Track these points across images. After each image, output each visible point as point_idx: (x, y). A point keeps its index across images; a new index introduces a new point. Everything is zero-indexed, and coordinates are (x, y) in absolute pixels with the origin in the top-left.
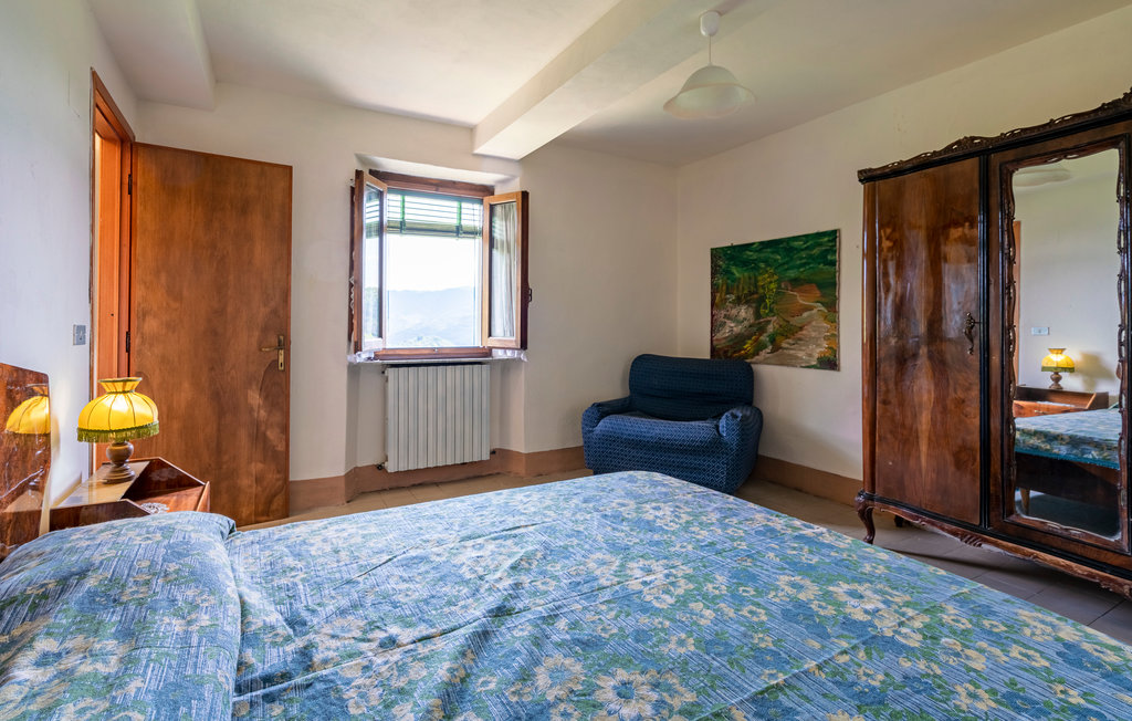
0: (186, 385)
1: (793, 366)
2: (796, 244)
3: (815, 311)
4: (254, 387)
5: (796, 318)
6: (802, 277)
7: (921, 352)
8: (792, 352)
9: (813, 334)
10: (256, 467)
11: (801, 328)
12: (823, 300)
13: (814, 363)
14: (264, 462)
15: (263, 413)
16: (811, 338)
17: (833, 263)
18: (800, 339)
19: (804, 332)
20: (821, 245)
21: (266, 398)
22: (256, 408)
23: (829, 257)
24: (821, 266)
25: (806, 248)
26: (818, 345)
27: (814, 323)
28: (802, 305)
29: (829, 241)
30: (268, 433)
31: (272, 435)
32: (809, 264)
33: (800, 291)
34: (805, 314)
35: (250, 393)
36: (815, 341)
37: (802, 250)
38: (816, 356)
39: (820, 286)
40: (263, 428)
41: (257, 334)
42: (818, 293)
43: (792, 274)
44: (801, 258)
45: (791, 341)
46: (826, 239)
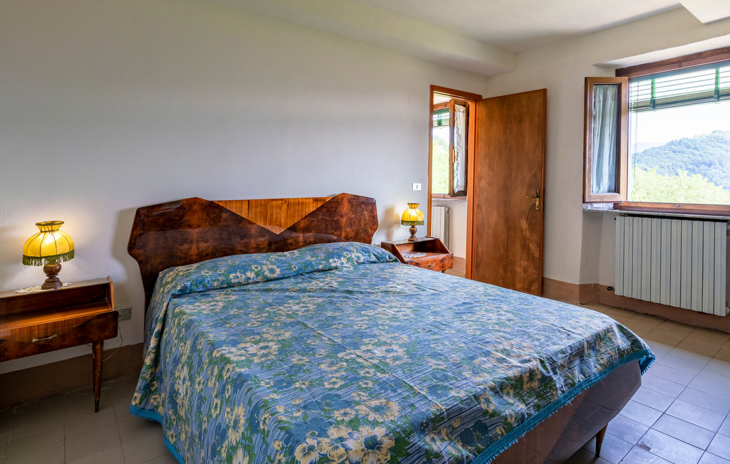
0: (495, 213)
4: (524, 218)
10: (524, 263)
14: (528, 261)
15: (528, 233)
21: (529, 225)
22: (524, 229)
30: (530, 245)
31: (533, 247)
35: (522, 221)
40: (528, 242)
41: (525, 188)
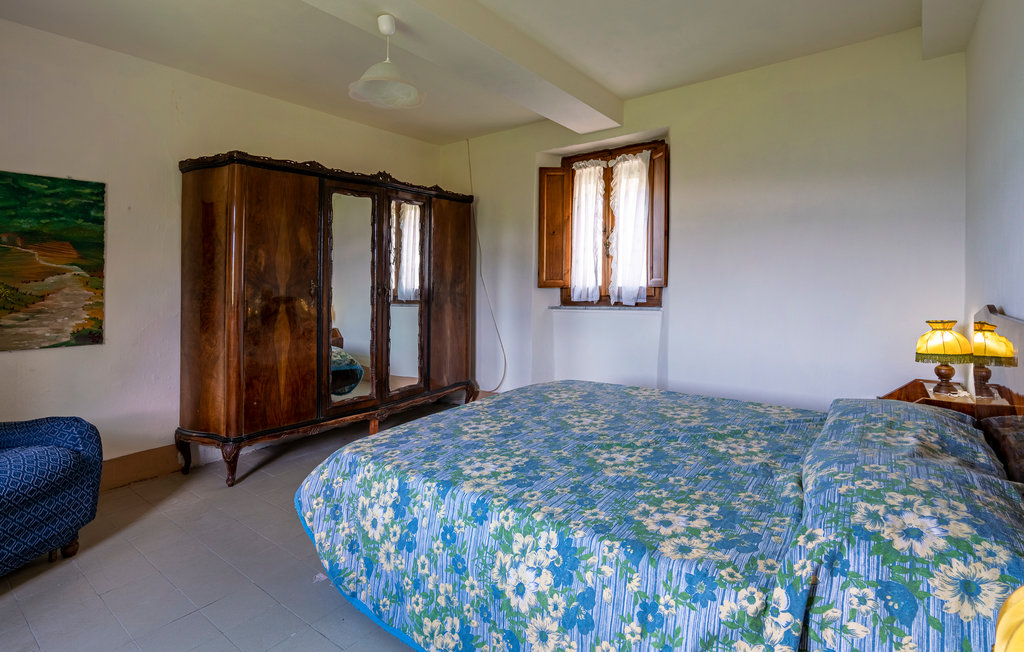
1: (24, 348)
2: (32, 185)
3: (68, 275)
5: (32, 284)
6: (45, 230)
7: (281, 309)
8: (21, 330)
9: (65, 304)
11: (43, 298)
12: (83, 262)
13: (65, 340)
16: (60, 309)
17: (101, 221)
18: (40, 312)
19: (47, 302)
20: (79, 196)
23: (93, 213)
24: (80, 221)
25: (52, 195)
26: (72, 318)
27: (66, 291)
28: (44, 267)
29: (92, 194)
32: (57, 215)
33: (38, 250)
34: (51, 280)
36: (70, 313)
37: (46, 196)
38: (71, 330)
39: (77, 245)
42: (74, 254)
43: (25, 225)
44: (45, 207)
45: (21, 316)
46: (88, 191)
